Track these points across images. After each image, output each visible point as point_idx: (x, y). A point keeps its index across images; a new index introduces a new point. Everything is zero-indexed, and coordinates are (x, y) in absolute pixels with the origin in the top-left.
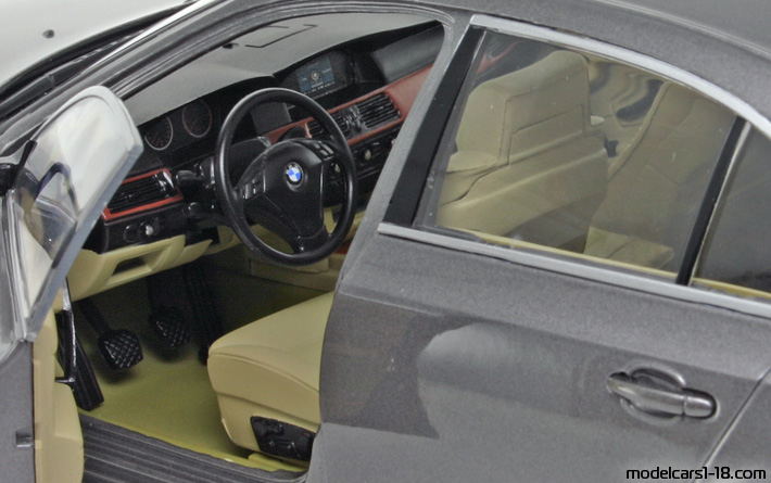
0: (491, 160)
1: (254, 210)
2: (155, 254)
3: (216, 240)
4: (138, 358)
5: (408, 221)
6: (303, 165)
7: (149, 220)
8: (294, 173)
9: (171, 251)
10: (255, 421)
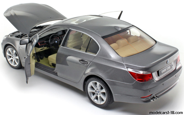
0: (71, 41)
1: (53, 45)
2: (44, 48)
3: (50, 47)
4: (43, 57)
5: (63, 46)
6: (57, 41)
7: (43, 45)
8: (56, 42)
9: (45, 48)
10: (52, 63)
